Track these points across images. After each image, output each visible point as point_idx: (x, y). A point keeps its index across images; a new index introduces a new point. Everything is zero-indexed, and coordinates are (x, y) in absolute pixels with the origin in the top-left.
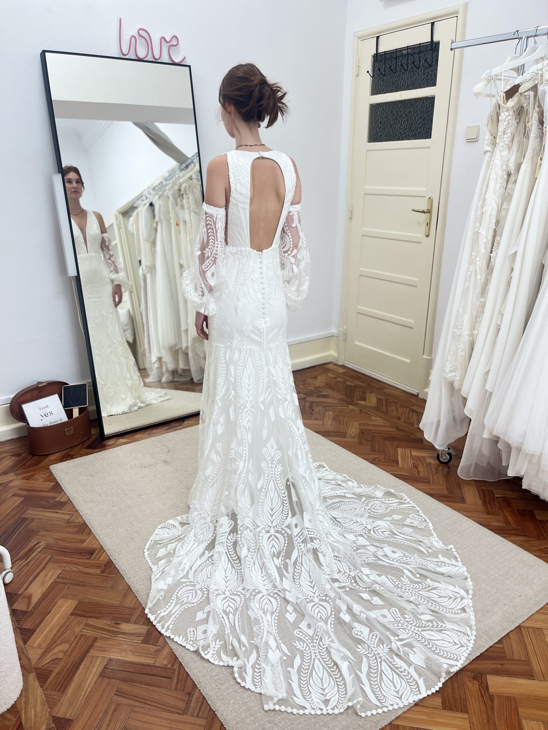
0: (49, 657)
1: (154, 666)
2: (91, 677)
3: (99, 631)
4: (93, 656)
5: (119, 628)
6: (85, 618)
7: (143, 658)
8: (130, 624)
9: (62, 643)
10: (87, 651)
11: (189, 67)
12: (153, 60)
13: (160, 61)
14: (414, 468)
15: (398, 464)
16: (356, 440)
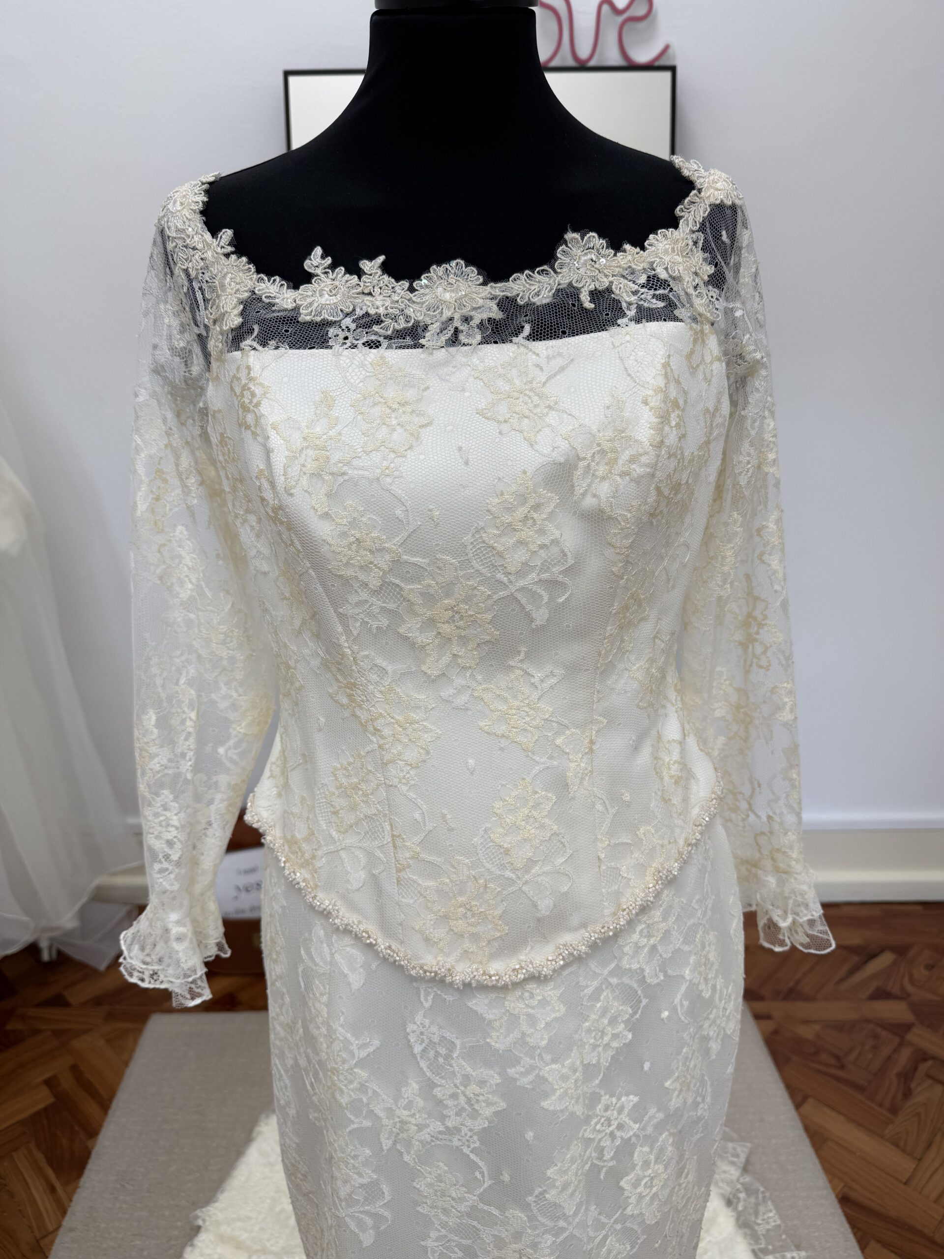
11: (673, 69)
12: (571, 62)
13: (592, 63)
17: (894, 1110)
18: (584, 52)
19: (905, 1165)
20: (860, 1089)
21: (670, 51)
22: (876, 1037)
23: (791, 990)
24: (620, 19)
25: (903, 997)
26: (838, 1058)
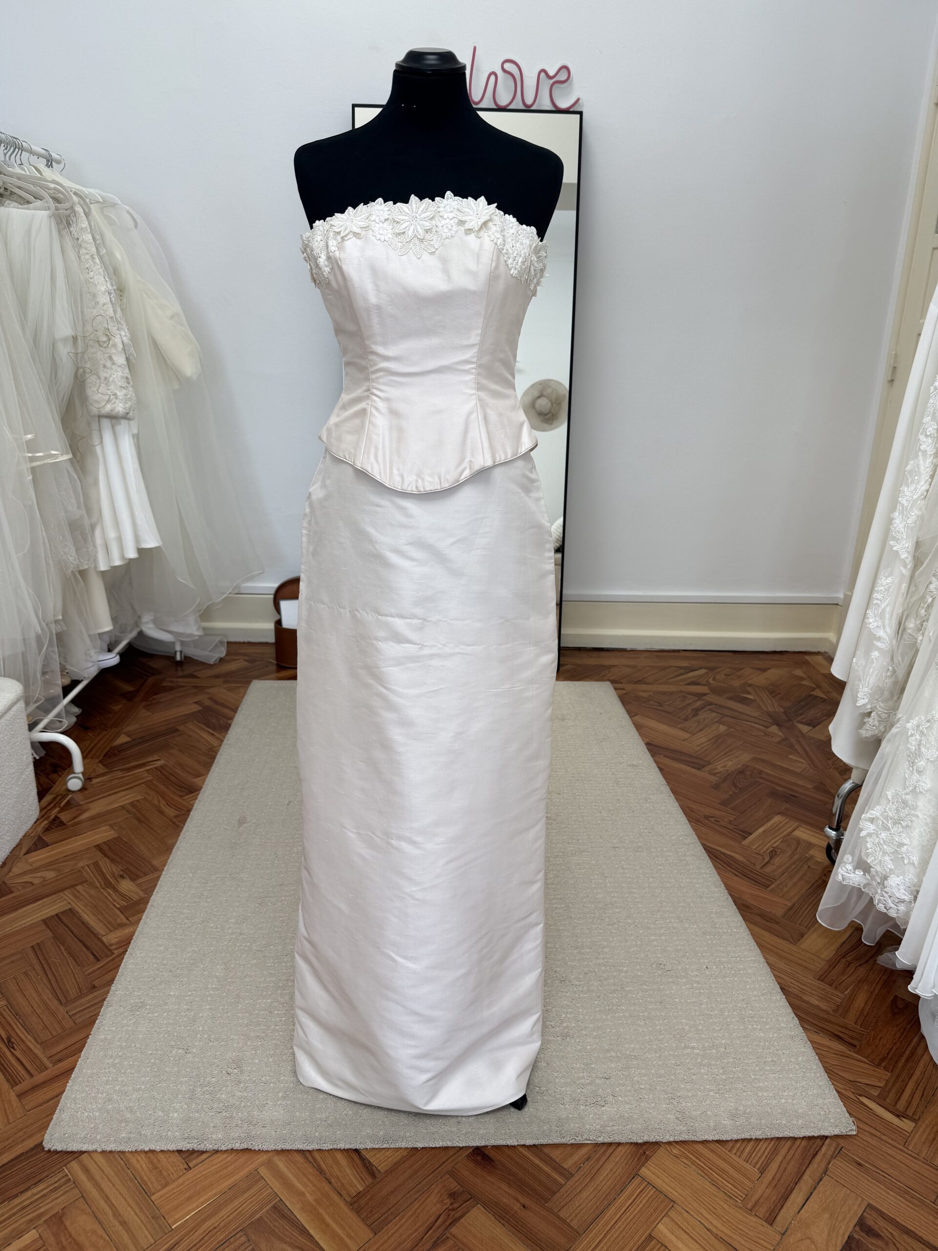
0: (26, 878)
1: (99, 939)
2: (35, 917)
3: (97, 875)
4: (62, 897)
5: (118, 882)
6: (103, 855)
7: (101, 924)
8: (133, 884)
9: (54, 870)
10: (62, 890)
11: (581, 113)
12: (522, 107)
13: (533, 108)
14: (768, 855)
15: (745, 838)
16: (714, 779)
17: (686, 719)
18: (529, 100)
19: (686, 736)
20: (669, 713)
21: (580, 101)
22: (684, 697)
23: (639, 681)
24: (552, 81)
25: (707, 684)
26: (659, 703)
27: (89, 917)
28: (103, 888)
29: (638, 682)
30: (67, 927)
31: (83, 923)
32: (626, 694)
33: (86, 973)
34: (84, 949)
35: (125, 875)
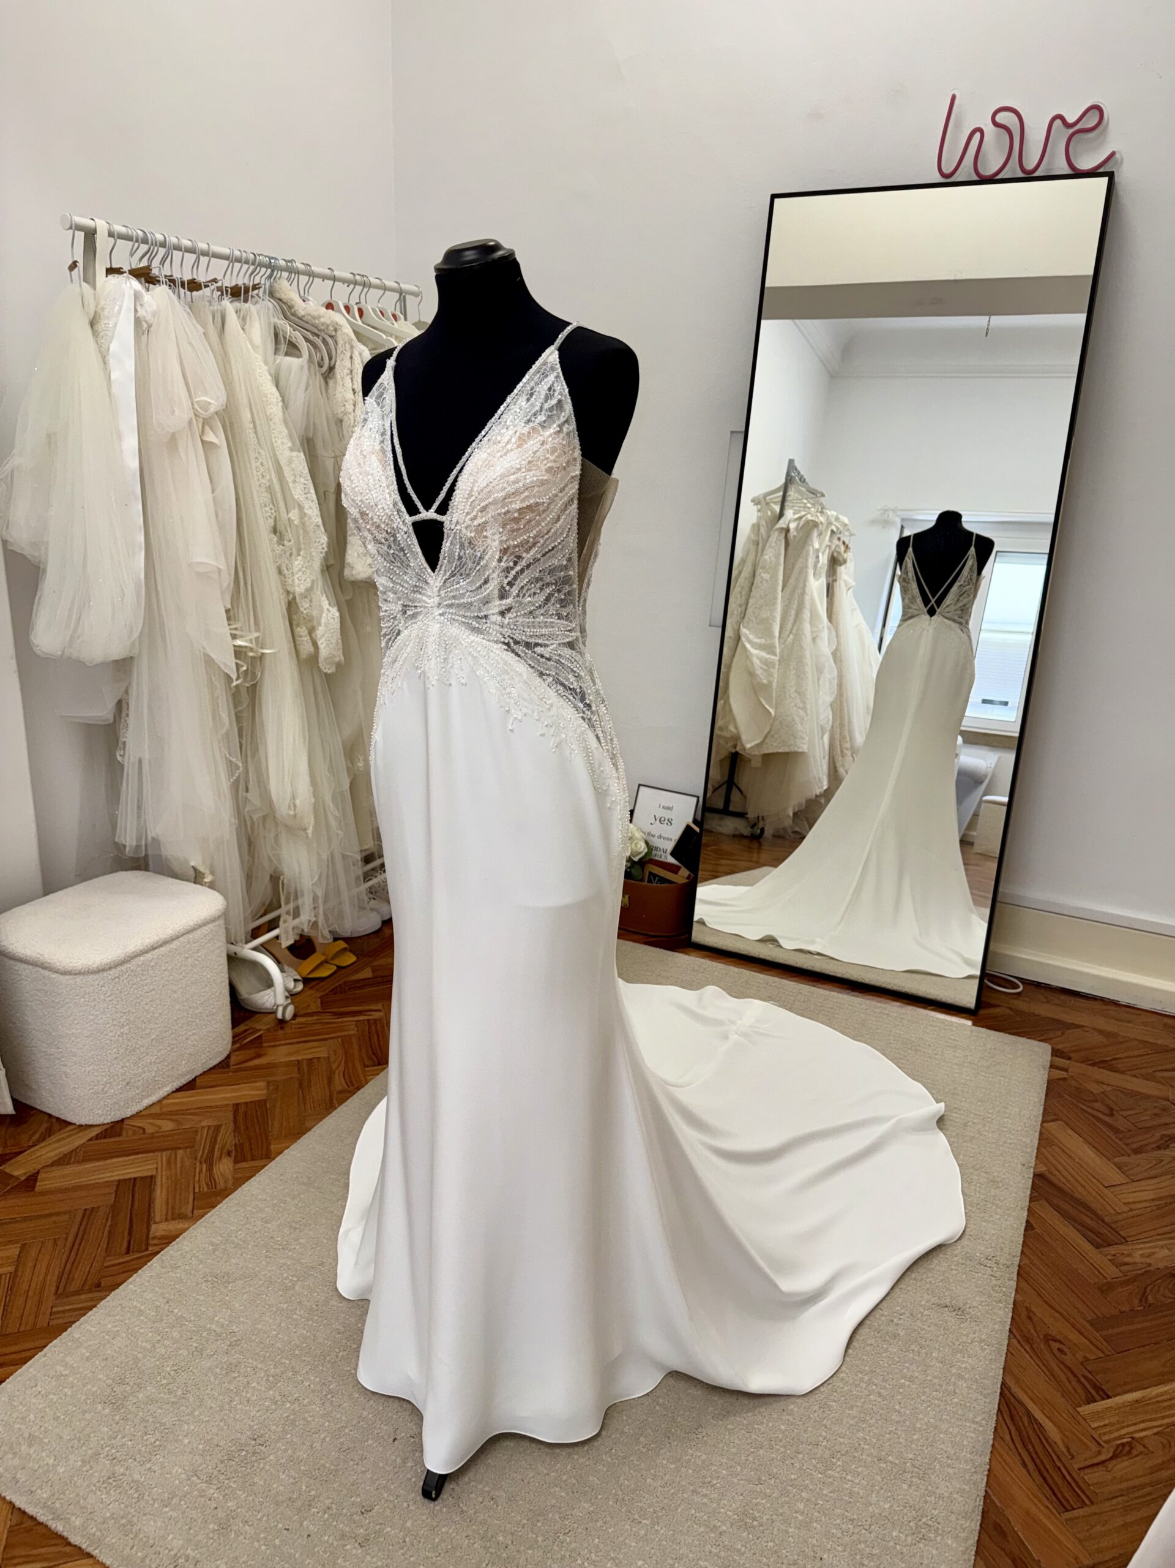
1: (149, 1225)
3: (209, 1139)
4: (156, 1159)
5: (220, 1158)
6: (233, 1118)
7: (164, 1207)
8: (231, 1167)
9: (177, 1121)
10: (164, 1150)
11: (1112, 175)
12: (1020, 174)
13: (1037, 173)
14: (1112, 1450)
15: (1091, 1400)
16: (1111, 1272)
17: (1137, 1151)
18: (1030, 163)
19: (1116, 1177)
20: (1116, 1131)
21: (1117, 156)
23: (1104, 1062)
24: (1071, 131)
26: (1111, 1109)
27: (161, 1192)
28: (201, 1162)
29: (1102, 1064)
30: (133, 1197)
31: (150, 1199)
32: (1064, 1079)
33: (105, 1265)
34: (126, 1234)
35: (233, 1154)
